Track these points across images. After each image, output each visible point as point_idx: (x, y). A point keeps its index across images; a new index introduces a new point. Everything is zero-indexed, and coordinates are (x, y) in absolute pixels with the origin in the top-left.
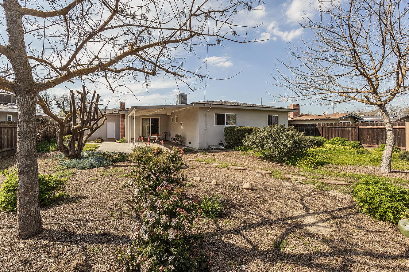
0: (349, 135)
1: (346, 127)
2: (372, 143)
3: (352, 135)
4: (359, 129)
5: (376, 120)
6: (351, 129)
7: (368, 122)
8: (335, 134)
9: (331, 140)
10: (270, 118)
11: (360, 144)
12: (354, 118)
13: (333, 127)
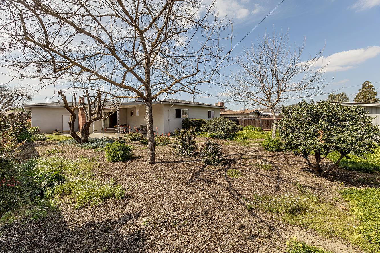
0: (256, 124)
1: (254, 119)
2: (268, 128)
3: (258, 124)
4: (261, 120)
5: (270, 115)
6: (257, 120)
7: (265, 116)
8: (248, 123)
9: (247, 127)
10: (209, 112)
11: (262, 129)
12: (257, 113)
13: (247, 119)
